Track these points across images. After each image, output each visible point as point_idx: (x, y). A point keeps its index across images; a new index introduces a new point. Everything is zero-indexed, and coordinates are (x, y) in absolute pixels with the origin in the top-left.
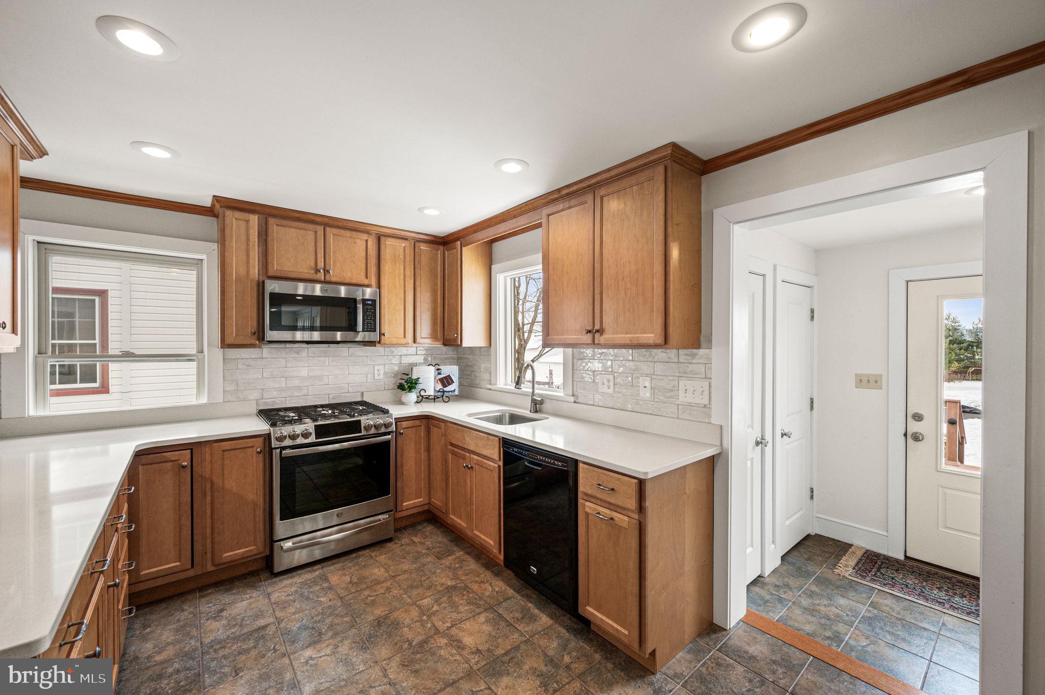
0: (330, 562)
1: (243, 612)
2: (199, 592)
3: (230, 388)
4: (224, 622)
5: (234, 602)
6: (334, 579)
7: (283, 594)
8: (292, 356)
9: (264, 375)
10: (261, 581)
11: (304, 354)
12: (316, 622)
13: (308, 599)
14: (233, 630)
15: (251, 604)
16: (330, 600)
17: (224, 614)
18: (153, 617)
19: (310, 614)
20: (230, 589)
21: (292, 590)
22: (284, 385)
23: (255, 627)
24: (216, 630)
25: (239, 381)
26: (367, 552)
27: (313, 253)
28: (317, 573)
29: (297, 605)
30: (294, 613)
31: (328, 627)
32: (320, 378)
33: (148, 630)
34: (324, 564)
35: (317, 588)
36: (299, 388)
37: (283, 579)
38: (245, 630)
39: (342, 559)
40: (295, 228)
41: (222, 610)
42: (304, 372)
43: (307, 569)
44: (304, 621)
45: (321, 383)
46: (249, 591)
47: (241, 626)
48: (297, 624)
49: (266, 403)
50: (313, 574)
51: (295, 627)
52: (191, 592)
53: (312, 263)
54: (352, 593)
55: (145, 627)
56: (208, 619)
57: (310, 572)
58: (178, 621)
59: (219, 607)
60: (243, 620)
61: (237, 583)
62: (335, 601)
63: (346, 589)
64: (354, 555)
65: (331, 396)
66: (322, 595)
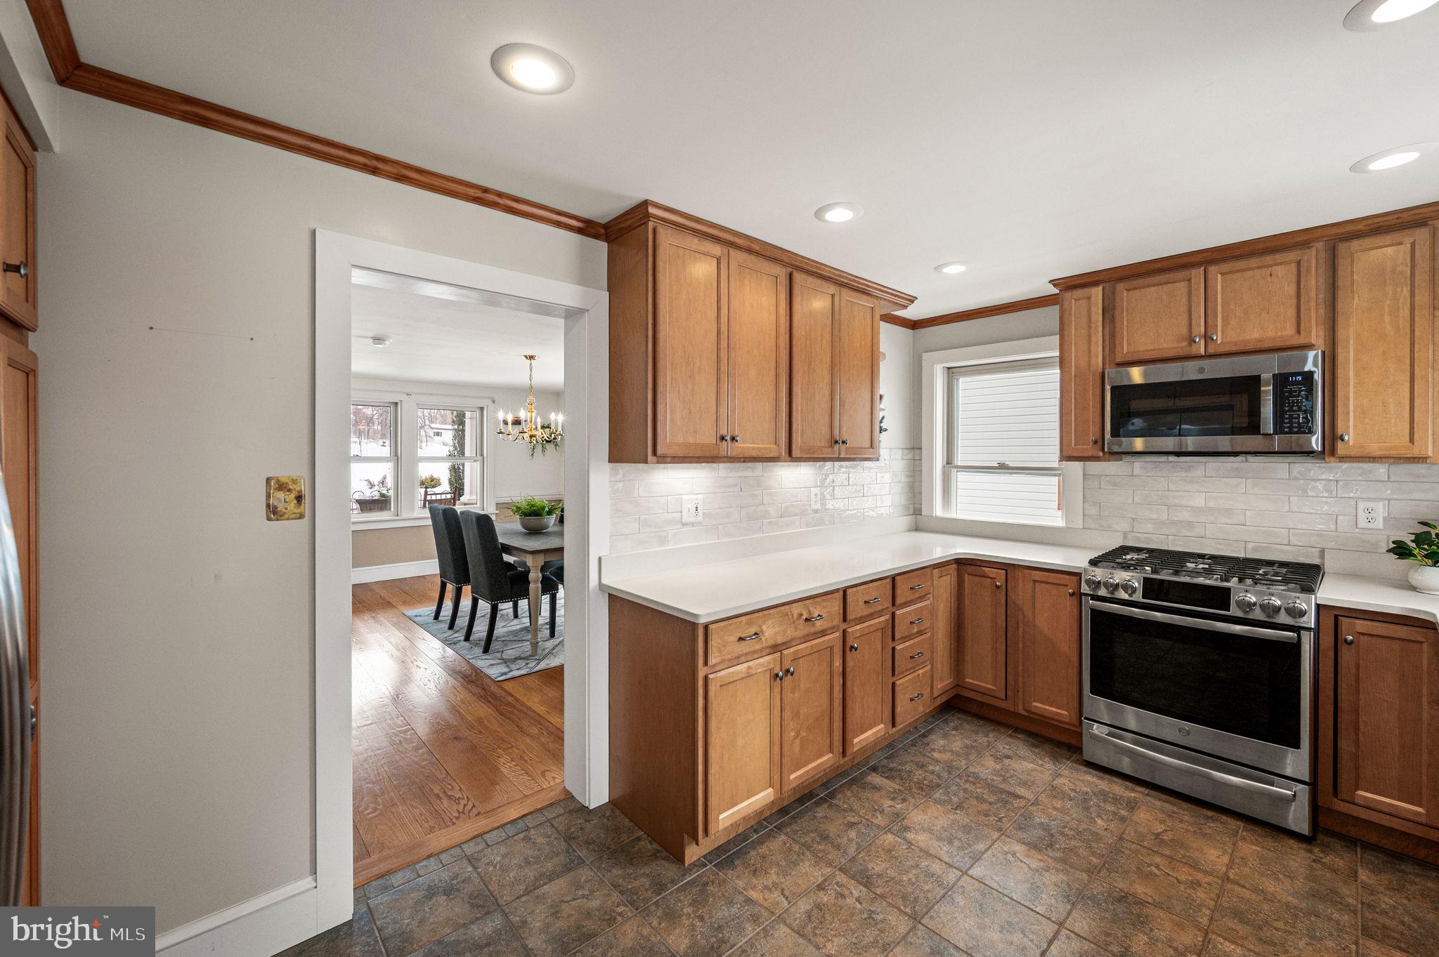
0: (1163, 796)
1: (1020, 771)
2: (1013, 731)
3: (1093, 511)
4: (998, 767)
5: (1025, 758)
6: (1142, 816)
7: (1071, 784)
8: (1179, 474)
9: (1135, 500)
10: (1068, 759)
11: (1199, 472)
12: (1062, 834)
13: (1087, 809)
14: (995, 778)
15: (1035, 770)
16: (1106, 829)
17: (1007, 761)
18: (966, 726)
19: (1068, 823)
20: (1036, 747)
21: (1084, 789)
22: (1165, 517)
23: (1012, 790)
24: (987, 767)
25: (1102, 504)
26: (1233, 823)
27: (1186, 316)
28: (1133, 795)
29: (1069, 804)
30: (1055, 809)
31: (1066, 848)
32: (1229, 512)
33: (954, 732)
34: (1153, 792)
35: (1110, 808)
36: (1190, 525)
37: (1090, 773)
38: (1002, 786)
39: (1186, 805)
40: (1154, 285)
41: (1008, 757)
42: (1199, 501)
43: (1127, 783)
44: (1053, 823)
45: (1229, 521)
46: (1047, 759)
47: (1004, 780)
48: (1045, 819)
49: (1138, 539)
50: (1127, 792)
51: (1039, 818)
52: (1008, 726)
53: (1184, 331)
54: (1141, 845)
55: (955, 729)
56: (991, 755)
57: (1127, 788)
58: (976, 741)
59: (1010, 753)
60: (1012, 776)
61: (1047, 746)
62: (1109, 835)
63: (1141, 836)
64: (1210, 813)
65: (1250, 546)
66: (1105, 817)
